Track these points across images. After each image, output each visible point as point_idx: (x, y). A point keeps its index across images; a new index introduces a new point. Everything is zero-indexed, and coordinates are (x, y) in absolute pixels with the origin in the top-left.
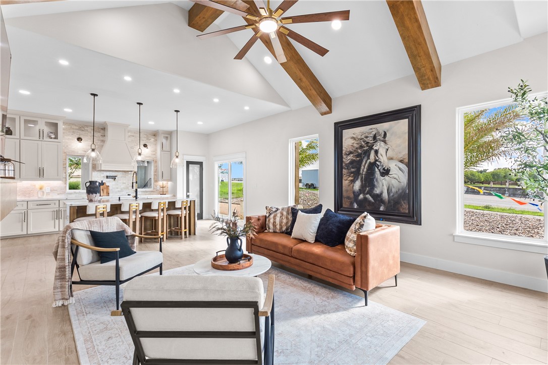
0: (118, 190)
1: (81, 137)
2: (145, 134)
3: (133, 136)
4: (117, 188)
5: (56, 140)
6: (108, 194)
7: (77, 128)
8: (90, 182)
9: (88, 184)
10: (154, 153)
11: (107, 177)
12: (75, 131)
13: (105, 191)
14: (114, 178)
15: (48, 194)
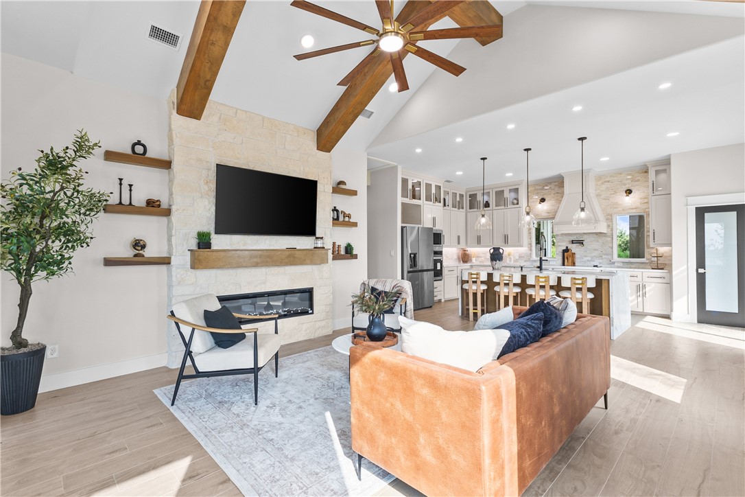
0: (587, 258)
1: (545, 197)
2: (629, 175)
3: (608, 182)
4: (586, 256)
5: (517, 206)
6: (574, 264)
7: (541, 187)
8: (494, 248)
9: (492, 251)
10: (646, 201)
11: (573, 242)
12: (539, 191)
13: (570, 260)
14: (581, 242)
15: (516, 261)
